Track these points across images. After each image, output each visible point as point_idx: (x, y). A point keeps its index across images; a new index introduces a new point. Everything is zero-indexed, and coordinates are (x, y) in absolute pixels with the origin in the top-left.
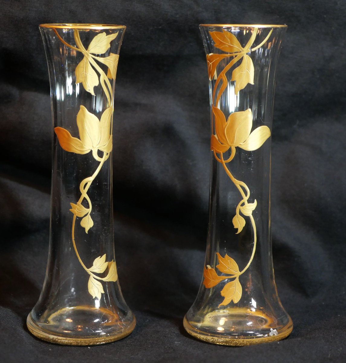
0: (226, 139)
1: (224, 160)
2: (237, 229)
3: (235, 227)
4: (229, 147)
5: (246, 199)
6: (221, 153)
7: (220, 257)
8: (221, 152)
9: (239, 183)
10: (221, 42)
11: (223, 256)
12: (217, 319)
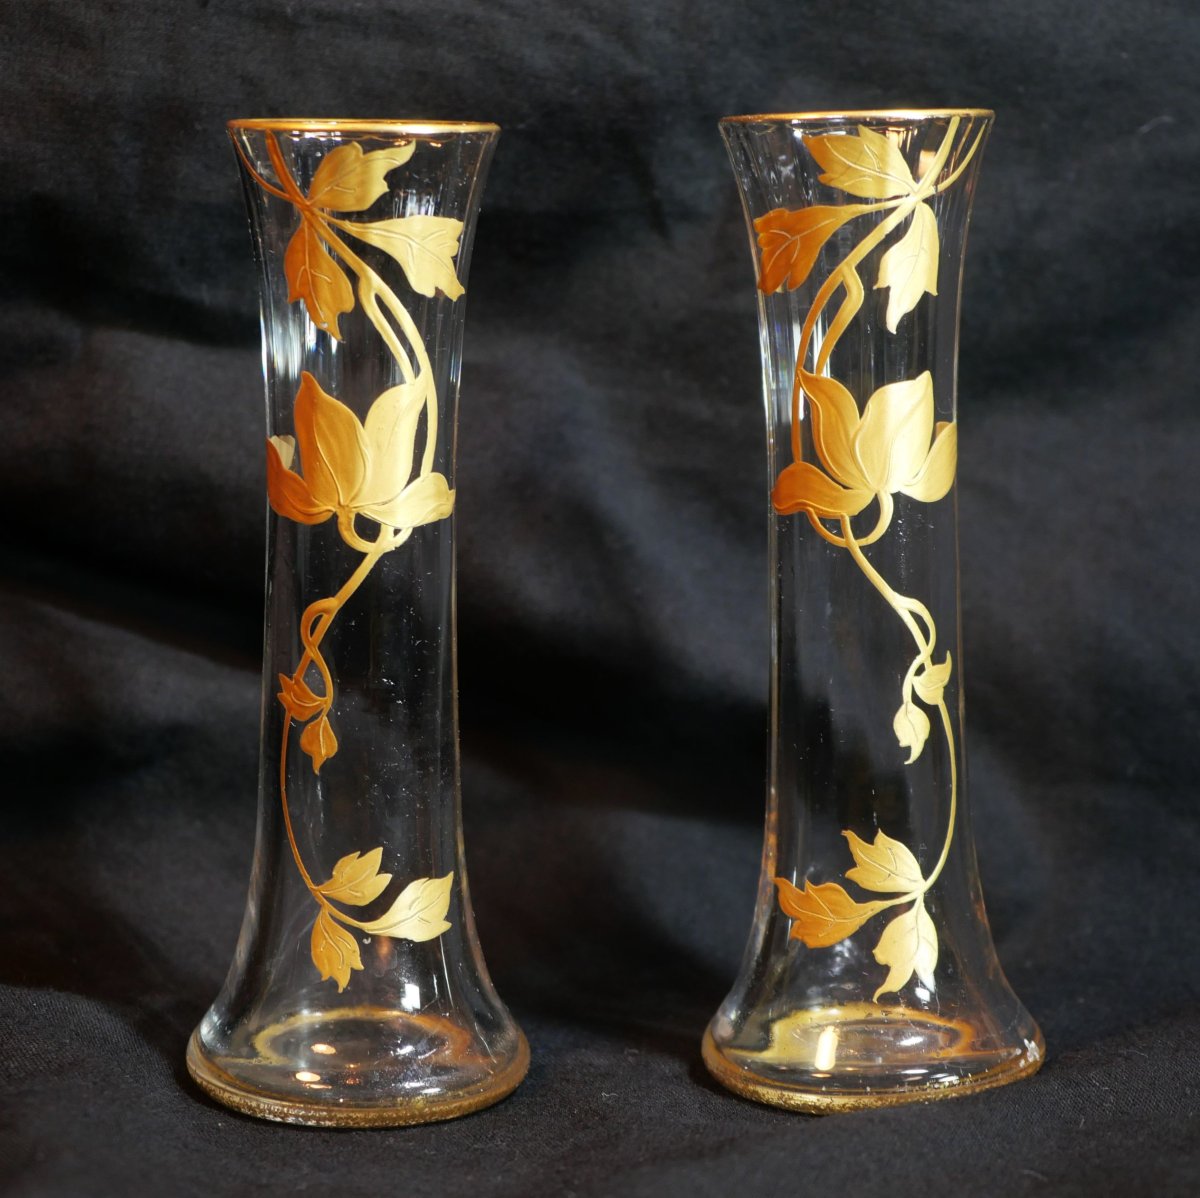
0: (861, 471)
1: (857, 537)
2: (908, 749)
3: (903, 743)
4: (873, 496)
5: (926, 650)
6: (842, 517)
7: (859, 843)
8: (845, 514)
9: (905, 606)
10: (850, 167)
11: (870, 839)
12: (809, 1034)
